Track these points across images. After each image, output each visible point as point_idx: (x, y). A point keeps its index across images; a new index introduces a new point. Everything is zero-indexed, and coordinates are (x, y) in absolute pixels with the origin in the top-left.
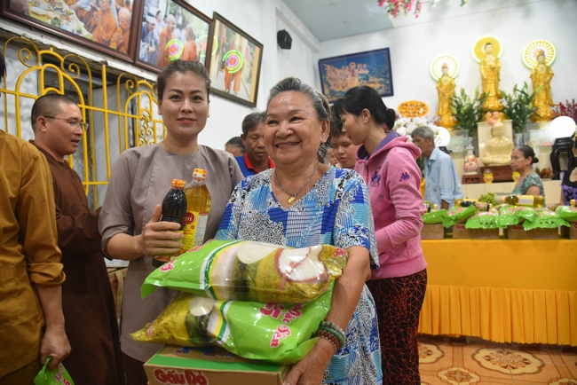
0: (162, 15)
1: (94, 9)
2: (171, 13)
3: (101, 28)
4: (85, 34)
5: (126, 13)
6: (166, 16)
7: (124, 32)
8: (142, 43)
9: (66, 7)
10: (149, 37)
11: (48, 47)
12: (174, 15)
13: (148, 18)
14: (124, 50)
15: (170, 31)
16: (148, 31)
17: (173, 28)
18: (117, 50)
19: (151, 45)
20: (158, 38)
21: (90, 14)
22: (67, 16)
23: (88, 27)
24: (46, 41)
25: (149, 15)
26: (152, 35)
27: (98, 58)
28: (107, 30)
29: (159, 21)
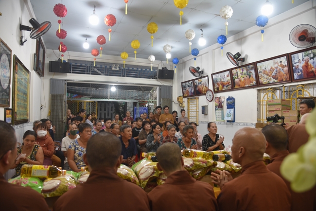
0: (301, 59)
1: (276, 74)
2: (305, 56)
3: (279, 77)
4: (276, 81)
5: (286, 69)
6: (303, 59)
7: (287, 74)
8: (294, 74)
9: (270, 78)
10: (297, 70)
11: (268, 88)
12: (308, 56)
13: (295, 65)
14: (288, 79)
15: (307, 63)
16: (296, 69)
17: (308, 61)
18: (286, 81)
19: (299, 72)
20: (301, 68)
21: (276, 75)
22: (270, 79)
23: (276, 79)
24: (267, 87)
25: (295, 63)
26: (298, 69)
27: (281, 85)
28: (281, 77)
29: (300, 63)
